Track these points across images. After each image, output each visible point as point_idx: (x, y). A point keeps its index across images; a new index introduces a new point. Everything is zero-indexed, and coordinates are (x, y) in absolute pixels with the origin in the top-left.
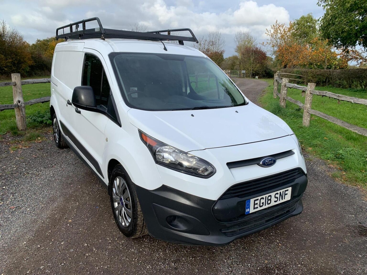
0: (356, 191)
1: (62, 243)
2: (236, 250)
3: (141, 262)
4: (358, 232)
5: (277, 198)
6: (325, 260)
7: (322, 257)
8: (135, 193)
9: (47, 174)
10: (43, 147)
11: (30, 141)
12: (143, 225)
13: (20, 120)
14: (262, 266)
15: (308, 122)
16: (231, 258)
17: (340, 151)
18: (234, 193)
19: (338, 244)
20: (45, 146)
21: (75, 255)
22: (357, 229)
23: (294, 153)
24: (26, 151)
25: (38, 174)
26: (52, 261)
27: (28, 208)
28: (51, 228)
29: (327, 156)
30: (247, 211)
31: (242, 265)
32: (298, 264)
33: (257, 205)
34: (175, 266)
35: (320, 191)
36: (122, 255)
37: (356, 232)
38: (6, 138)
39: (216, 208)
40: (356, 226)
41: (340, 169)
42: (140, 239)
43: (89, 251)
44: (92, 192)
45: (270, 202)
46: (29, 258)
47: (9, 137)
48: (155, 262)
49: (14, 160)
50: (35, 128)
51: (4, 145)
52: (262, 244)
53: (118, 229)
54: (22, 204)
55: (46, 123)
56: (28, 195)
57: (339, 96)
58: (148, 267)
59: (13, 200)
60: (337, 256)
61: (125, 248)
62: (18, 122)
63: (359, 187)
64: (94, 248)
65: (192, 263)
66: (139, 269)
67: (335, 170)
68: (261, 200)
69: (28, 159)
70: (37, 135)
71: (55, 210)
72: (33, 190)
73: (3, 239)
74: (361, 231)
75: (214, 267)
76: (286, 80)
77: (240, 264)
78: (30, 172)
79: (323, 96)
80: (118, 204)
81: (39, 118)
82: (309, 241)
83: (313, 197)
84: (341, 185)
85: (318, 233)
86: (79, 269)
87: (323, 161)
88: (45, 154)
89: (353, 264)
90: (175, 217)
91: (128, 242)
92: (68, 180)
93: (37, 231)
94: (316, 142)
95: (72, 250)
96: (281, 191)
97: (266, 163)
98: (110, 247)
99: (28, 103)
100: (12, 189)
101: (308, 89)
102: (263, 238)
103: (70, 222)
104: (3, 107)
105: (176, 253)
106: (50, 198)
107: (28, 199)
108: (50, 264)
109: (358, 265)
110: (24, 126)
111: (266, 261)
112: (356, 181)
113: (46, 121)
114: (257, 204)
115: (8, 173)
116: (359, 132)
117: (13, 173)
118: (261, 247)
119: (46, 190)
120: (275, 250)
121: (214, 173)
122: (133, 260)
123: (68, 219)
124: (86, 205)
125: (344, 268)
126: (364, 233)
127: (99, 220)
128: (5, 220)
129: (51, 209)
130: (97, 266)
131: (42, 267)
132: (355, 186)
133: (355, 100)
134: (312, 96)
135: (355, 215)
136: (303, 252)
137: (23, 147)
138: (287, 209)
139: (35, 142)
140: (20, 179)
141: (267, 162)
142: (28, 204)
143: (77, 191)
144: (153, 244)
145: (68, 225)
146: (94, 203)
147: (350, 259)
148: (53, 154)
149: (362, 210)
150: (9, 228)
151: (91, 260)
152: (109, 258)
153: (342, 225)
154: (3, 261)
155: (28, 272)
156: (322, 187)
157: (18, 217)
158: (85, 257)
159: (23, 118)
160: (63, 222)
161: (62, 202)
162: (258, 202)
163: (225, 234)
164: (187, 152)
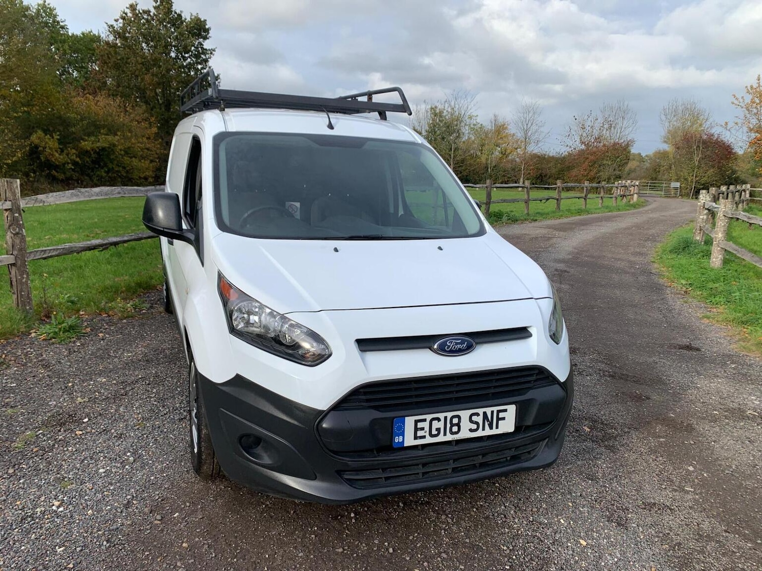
5: (477, 423)
18: (368, 401)
23: (530, 335)
30: (397, 442)
33: (423, 431)
39: (325, 426)
45: (457, 430)
68: (433, 422)
96: (488, 411)
97: (447, 348)
114: (422, 429)
121: (326, 358)
138: (513, 452)
141: (449, 346)
162: (426, 425)
163: (350, 482)
164: (283, 315)
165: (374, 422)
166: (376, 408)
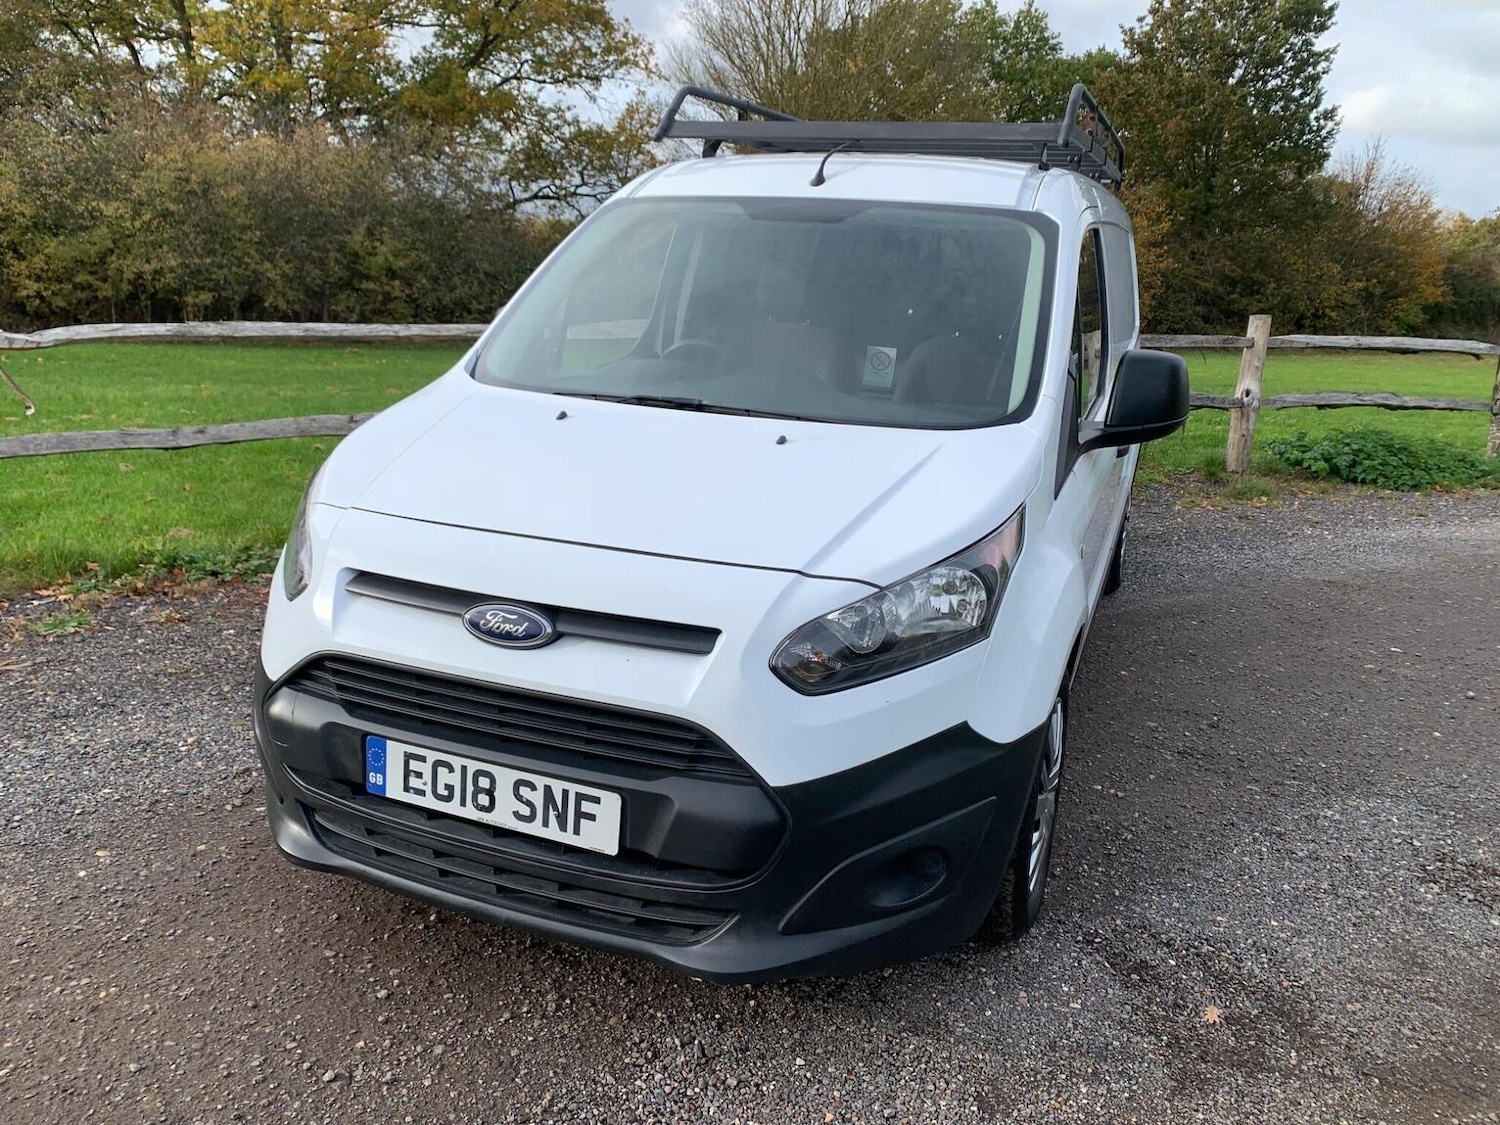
5: (531, 805)
23: (711, 650)
33: (420, 780)
45: (487, 804)
68: (440, 769)
96: (557, 787)
97: (484, 625)
114: (419, 775)
138: (636, 909)
141: (488, 622)
162: (425, 769)
163: (324, 832)
165: (331, 728)
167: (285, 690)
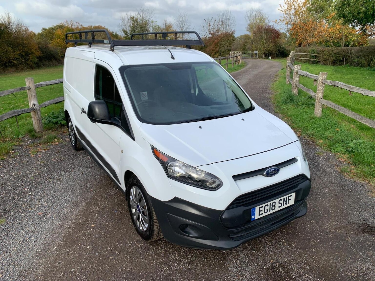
0: (364, 186)
1: (88, 247)
2: (244, 250)
3: (158, 263)
4: (361, 230)
5: (281, 203)
6: (327, 259)
7: (324, 255)
8: (150, 203)
9: (67, 178)
10: (61, 149)
11: (48, 143)
12: (159, 230)
13: (36, 122)
14: (268, 265)
15: (320, 112)
16: (240, 258)
17: (351, 144)
18: (240, 203)
19: (341, 242)
20: (62, 148)
21: (100, 258)
22: (360, 227)
23: (297, 161)
24: (45, 154)
25: (59, 179)
26: (81, 264)
27: (55, 214)
28: (77, 233)
29: (337, 150)
30: (252, 218)
31: (250, 265)
32: (301, 262)
33: (262, 212)
34: (189, 267)
35: (327, 188)
36: (141, 257)
37: (359, 230)
38: (25, 141)
39: (224, 217)
40: (360, 224)
41: (350, 163)
42: (157, 242)
43: (112, 254)
44: (110, 196)
45: (274, 208)
46: (61, 262)
47: (27, 140)
48: (171, 263)
49: (36, 164)
50: (51, 129)
51: (24, 148)
52: (268, 244)
53: (137, 233)
54: (49, 210)
55: (61, 123)
56: (53, 201)
57: (350, 88)
58: (165, 268)
59: (40, 206)
60: (339, 254)
61: (144, 250)
62: (35, 125)
63: (367, 182)
64: (116, 251)
65: (204, 264)
66: (157, 271)
67: (345, 164)
68: (266, 207)
69: (48, 163)
70: (54, 137)
71: (79, 215)
72: (57, 196)
73: (36, 245)
74: (364, 228)
75: (224, 268)
76: (298, 67)
77: (248, 264)
78: (52, 177)
79: (335, 86)
80: (136, 210)
81: (53, 118)
82: (313, 240)
83: (320, 195)
84: (349, 181)
85: (322, 232)
86: (104, 271)
87: (333, 154)
88: (63, 157)
89: (353, 262)
90: (187, 225)
91: (146, 245)
92: (88, 185)
93: (65, 236)
94: (326, 134)
95: (97, 254)
97: (270, 173)
98: (130, 250)
99: (43, 105)
100: (38, 195)
101: (319, 78)
102: (270, 238)
103: (93, 226)
104: (20, 112)
105: (189, 254)
106: (73, 203)
107: (53, 205)
108: (80, 267)
109: (358, 263)
110: (40, 128)
111: (272, 261)
112: (364, 176)
113: (61, 121)
115: (32, 179)
116: (370, 124)
117: (36, 178)
118: (267, 247)
119: (69, 195)
120: (281, 249)
121: (221, 185)
122: (152, 262)
123: (91, 224)
124: (105, 209)
125: (344, 265)
126: (367, 231)
127: (119, 224)
128: (35, 226)
129: (75, 214)
130: (120, 268)
131: (73, 270)
132: (363, 181)
133: (367, 92)
134: (323, 86)
135: (360, 212)
136: (307, 251)
137: (42, 149)
138: (292, 213)
139: (52, 144)
140: (43, 184)
141: (270, 172)
142: (53, 209)
143: (96, 195)
144: (168, 246)
145: (92, 229)
146: (113, 207)
147: (350, 257)
148: (71, 156)
149: (367, 206)
150: (40, 234)
151: (114, 262)
152: (130, 261)
153: (346, 223)
154: (39, 265)
155: (61, 275)
156: (330, 183)
157: (47, 223)
158: (110, 260)
159: (39, 120)
160: (86, 226)
161: (84, 207)
162: (263, 209)
163: (233, 239)
164: (196, 167)
165: (244, 212)
166: (243, 205)
167: (226, 210)
